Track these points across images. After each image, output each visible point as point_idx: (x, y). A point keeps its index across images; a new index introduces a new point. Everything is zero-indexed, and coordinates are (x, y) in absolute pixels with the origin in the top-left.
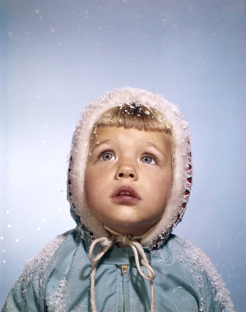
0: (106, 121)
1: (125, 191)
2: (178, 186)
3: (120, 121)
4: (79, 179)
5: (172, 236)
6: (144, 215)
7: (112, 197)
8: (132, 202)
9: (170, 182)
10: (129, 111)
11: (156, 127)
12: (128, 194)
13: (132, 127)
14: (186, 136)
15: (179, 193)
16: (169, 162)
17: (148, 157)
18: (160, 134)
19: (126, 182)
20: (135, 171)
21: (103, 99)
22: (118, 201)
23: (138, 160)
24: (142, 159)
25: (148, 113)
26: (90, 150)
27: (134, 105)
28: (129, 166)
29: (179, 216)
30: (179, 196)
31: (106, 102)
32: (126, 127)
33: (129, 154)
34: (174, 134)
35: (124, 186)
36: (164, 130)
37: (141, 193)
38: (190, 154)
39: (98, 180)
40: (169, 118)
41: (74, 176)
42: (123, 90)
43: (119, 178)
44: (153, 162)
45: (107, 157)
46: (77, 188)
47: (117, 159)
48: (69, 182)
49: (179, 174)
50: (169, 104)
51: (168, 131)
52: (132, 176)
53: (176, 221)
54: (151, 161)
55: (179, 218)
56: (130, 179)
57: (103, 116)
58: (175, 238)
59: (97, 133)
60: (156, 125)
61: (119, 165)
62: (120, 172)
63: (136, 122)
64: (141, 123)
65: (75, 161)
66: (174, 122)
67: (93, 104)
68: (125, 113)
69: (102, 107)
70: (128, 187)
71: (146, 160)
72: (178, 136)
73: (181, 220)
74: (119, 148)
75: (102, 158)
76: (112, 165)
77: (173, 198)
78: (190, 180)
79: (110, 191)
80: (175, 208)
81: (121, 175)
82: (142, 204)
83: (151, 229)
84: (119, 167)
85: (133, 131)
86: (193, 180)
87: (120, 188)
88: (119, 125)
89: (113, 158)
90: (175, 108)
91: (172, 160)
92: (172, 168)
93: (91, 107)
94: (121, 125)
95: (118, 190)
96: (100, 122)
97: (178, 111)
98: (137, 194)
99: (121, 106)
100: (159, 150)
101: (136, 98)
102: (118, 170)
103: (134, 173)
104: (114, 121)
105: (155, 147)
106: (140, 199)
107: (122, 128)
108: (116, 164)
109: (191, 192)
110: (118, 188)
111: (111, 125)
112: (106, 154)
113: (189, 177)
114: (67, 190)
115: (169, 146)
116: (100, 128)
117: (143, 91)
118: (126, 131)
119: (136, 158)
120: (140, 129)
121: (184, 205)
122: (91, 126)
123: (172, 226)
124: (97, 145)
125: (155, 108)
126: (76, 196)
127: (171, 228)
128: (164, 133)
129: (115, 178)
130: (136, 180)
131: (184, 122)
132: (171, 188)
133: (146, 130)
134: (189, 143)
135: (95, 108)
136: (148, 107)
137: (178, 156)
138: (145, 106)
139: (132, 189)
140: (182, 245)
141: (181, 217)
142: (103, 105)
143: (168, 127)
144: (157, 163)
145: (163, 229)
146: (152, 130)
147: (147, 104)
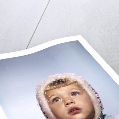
0: (49, 89)
1: (73, 109)
2: (93, 97)
3: (55, 87)
4: (48, 111)
5: (104, 116)
6: (87, 114)
7: (69, 113)
8: (79, 111)
9: (89, 98)
10: (56, 83)
11: (70, 83)
12: (75, 109)
13: (61, 87)
14: (84, 80)
15: (95, 99)
16: (84, 91)
17: (74, 94)
18: (73, 84)
19: (71, 106)
20: (72, 100)
21: (43, 83)
22: (72, 114)
23: (71, 96)
24: (72, 95)
25: (64, 80)
26: (47, 100)
27: (57, 80)
28: (68, 100)
29: (101, 107)
30: (96, 100)
31: (44, 83)
32: (58, 88)
33: (66, 96)
34: (79, 82)
35: (72, 108)
36: (74, 82)
37: (80, 107)
38: (90, 85)
39: (58, 109)
40: (73, 78)
41: (45, 111)
42: (49, 77)
43: (67, 106)
44: (77, 94)
45: (57, 100)
46: (50, 115)
47: (62, 99)
48: (44, 113)
49: (90, 93)
50: (70, 74)
51: (76, 82)
52: (72, 103)
53: (102, 109)
54: (76, 94)
55: (102, 108)
56: (72, 104)
57: (46, 88)
58: (106, 116)
59: (47, 93)
60: (70, 82)
61: (64, 101)
62: (66, 103)
63: (61, 85)
64: (64, 84)
65: (42, 105)
66: (76, 78)
67: (39, 85)
68: (55, 84)
69: (44, 85)
70: (73, 107)
71: (74, 95)
72: (80, 82)
73: (103, 108)
74: (60, 96)
75: (54, 101)
76: (61, 102)
77: (94, 102)
78: (96, 93)
79: (66, 112)
80: (98, 105)
81: (67, 104)
82: (83, 110)
83: (94, 118)
84: (65, 102)
85: (62, 88)
86: (97, 93)
87: (70, 109)
88: (55, 88)
89: (60, 100)
90: (73, 74)
91: (84, 90)
92: (86, 92)
93: (38, 86)
94: (56, 88)
95: (69, 110)
96: (46, 90)
97: (75, 75)
98: (79, 108)
99: (52, 82)
100: (77, 89)
101: (56, 78)
102: (65, 103)
103: (72, 101)
104: (52, 87)
105: (74, 89)
106: (81, 109)
107: (57, 89)
108: (62, 101)
109: (99, 97)
110: (69, 109)
111: (52, 89)
112: (56, 99)
113: (95, 92)
114: (45, 116)
115: (79, 86)
116: (47, 92)
117: (57, 75)
118: (59, 89)
119: (70, 96)
120: (65, 86)
121: (100, 102)
122: (42, 92)
123: (101, 112)
124: (50, 98)
125: (66, 77)
126: (51, 118)
127: (102, 113)
128: (75, 83)
129: (65, 106)
130: (75, 103)
131: (80, 77)
132: (91, 99)
133: (67, 85)
134: (86, 82)
135: (40, 86)
136: (63, 78)
137: (85, 87)
138: (61, 78)
139: (75, 107)
140: (111, 117)
141: (102, 107)
142: (43, 84)
143: (75, 81)
144: (79, 94)
145: (99, 115)
146: (69, 84)
147: (62, 77)
